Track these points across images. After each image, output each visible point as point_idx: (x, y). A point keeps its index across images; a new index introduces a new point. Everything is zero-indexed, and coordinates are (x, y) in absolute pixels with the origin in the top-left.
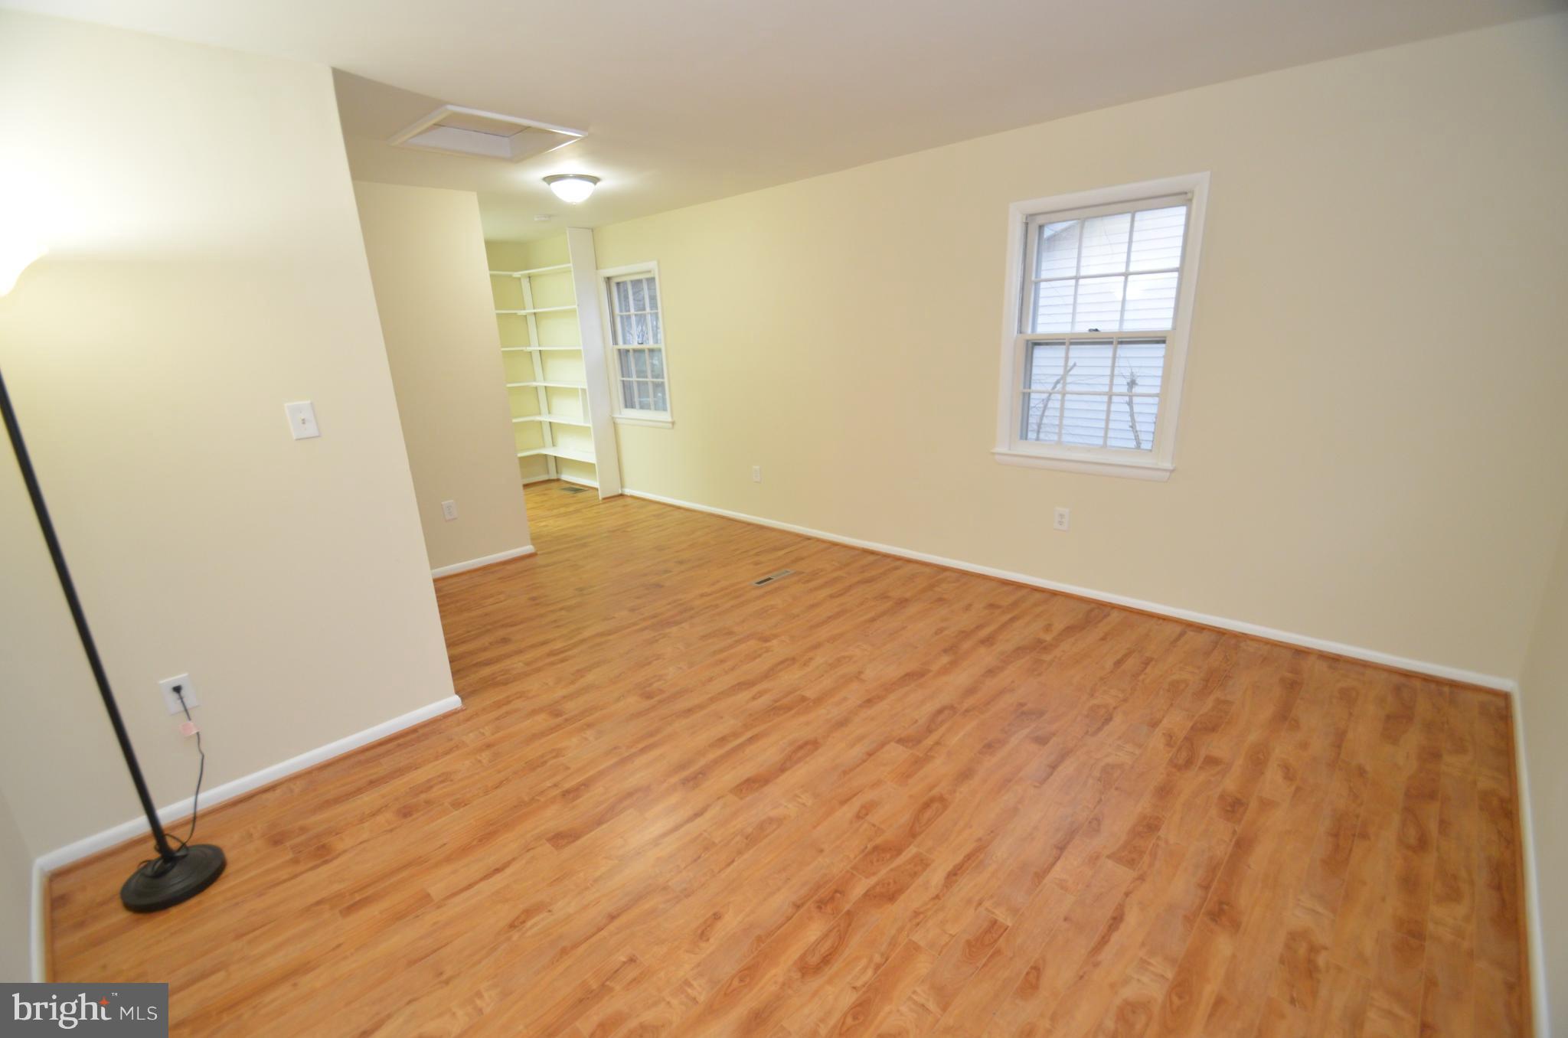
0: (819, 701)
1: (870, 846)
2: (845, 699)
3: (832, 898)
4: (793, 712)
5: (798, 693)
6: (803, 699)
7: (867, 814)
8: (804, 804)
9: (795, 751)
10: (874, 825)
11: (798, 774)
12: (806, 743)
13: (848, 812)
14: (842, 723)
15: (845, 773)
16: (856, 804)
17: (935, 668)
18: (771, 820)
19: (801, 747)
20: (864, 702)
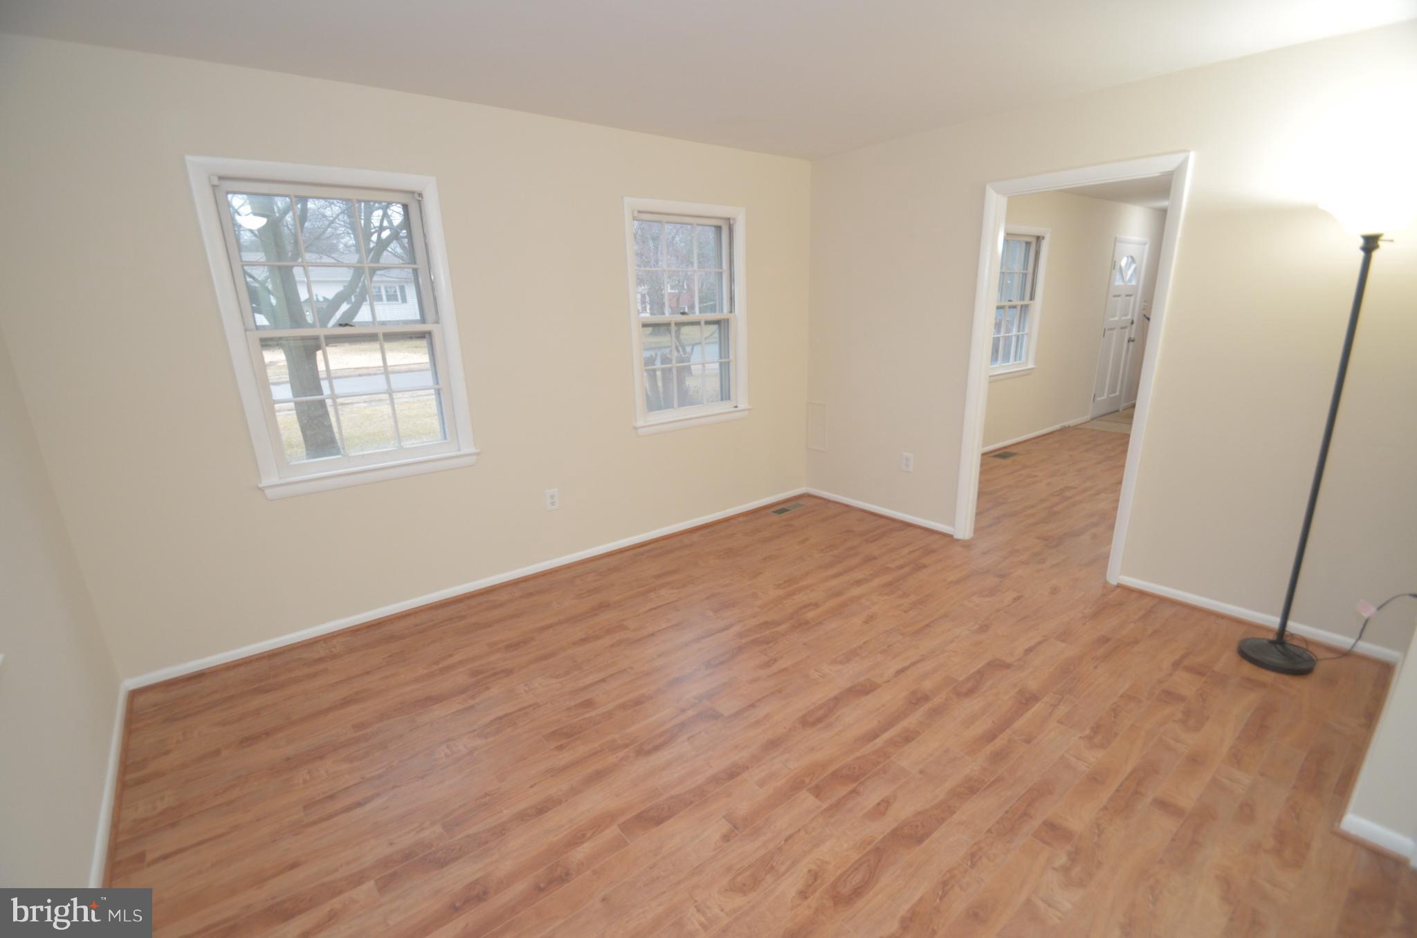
0: (796, 786)
1: (772, 644)
2: (761, 784)
3: (800, 625)
4: (832, 769)
5: (825, 806)
6: (817, 791)
7: (769, 661)
8: (816, 671)
9: (825, 716)
10: (765, 655)
11: (820, 695)
12: (814, 724)
13: (781, 664)
14: (773, 745)
15: (780, 691)
16: (775, 668)
17: (613, 831)
18: (841, 663)
19: (819, 720)
20: (739, 774)
